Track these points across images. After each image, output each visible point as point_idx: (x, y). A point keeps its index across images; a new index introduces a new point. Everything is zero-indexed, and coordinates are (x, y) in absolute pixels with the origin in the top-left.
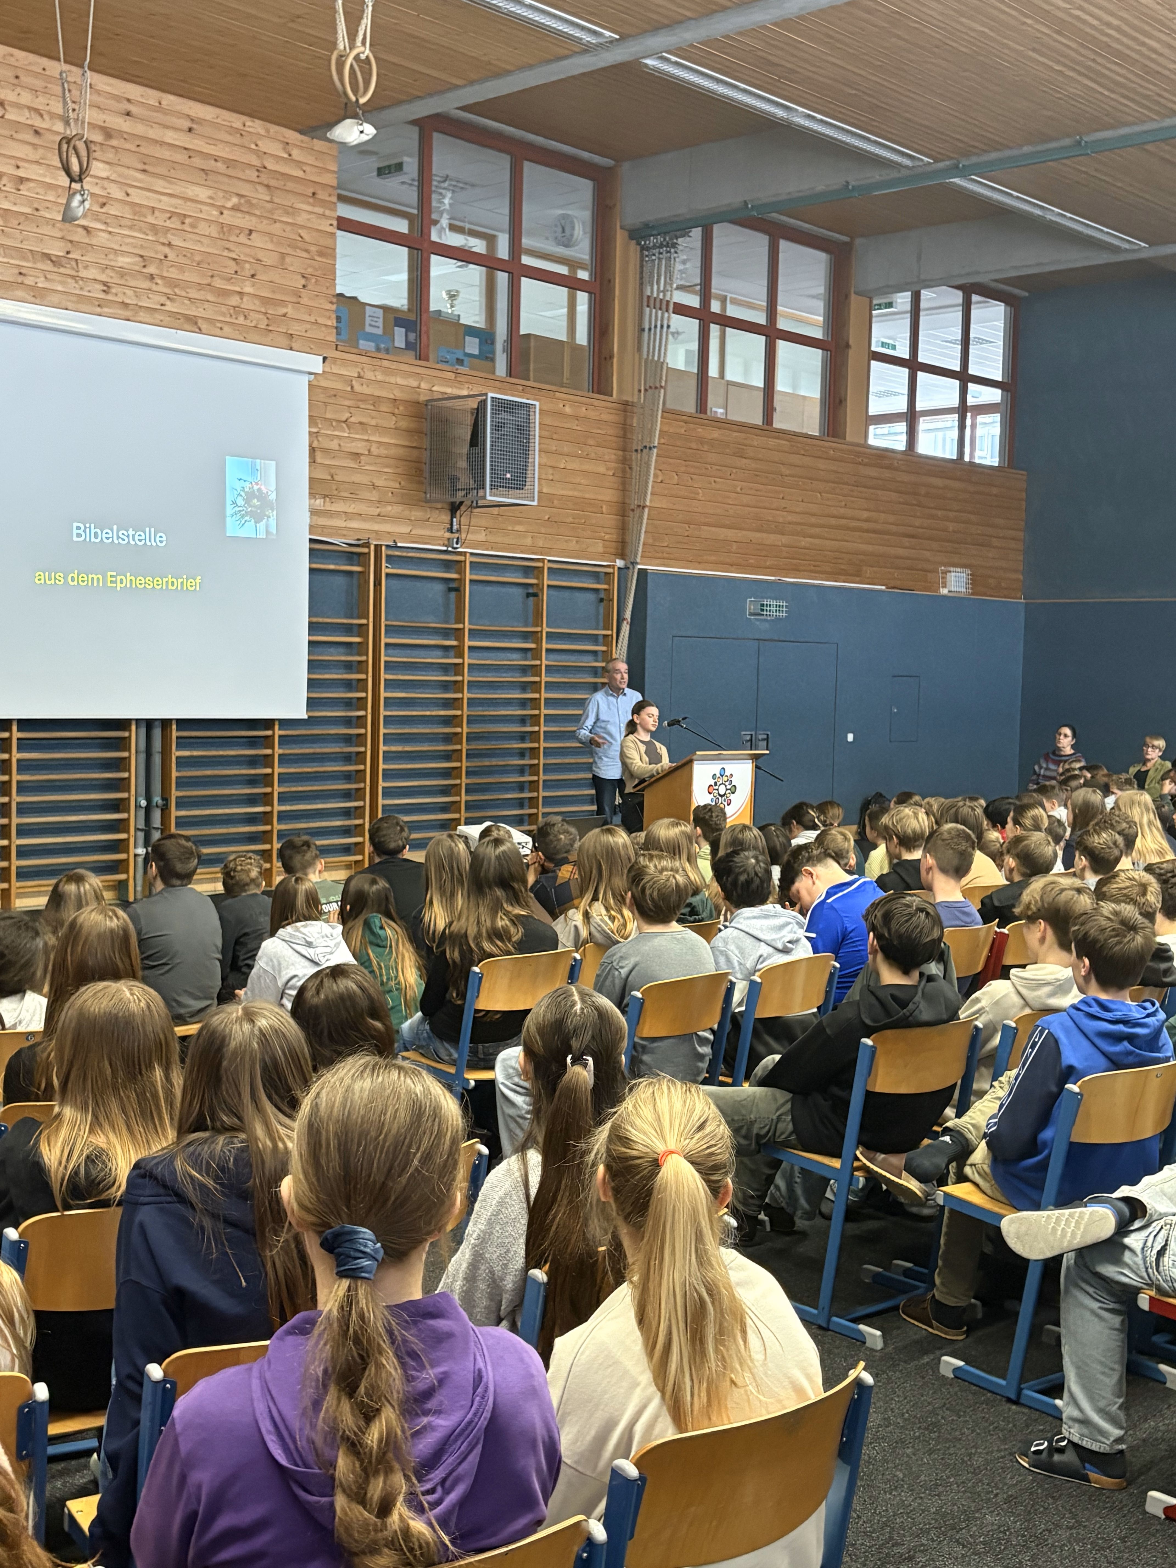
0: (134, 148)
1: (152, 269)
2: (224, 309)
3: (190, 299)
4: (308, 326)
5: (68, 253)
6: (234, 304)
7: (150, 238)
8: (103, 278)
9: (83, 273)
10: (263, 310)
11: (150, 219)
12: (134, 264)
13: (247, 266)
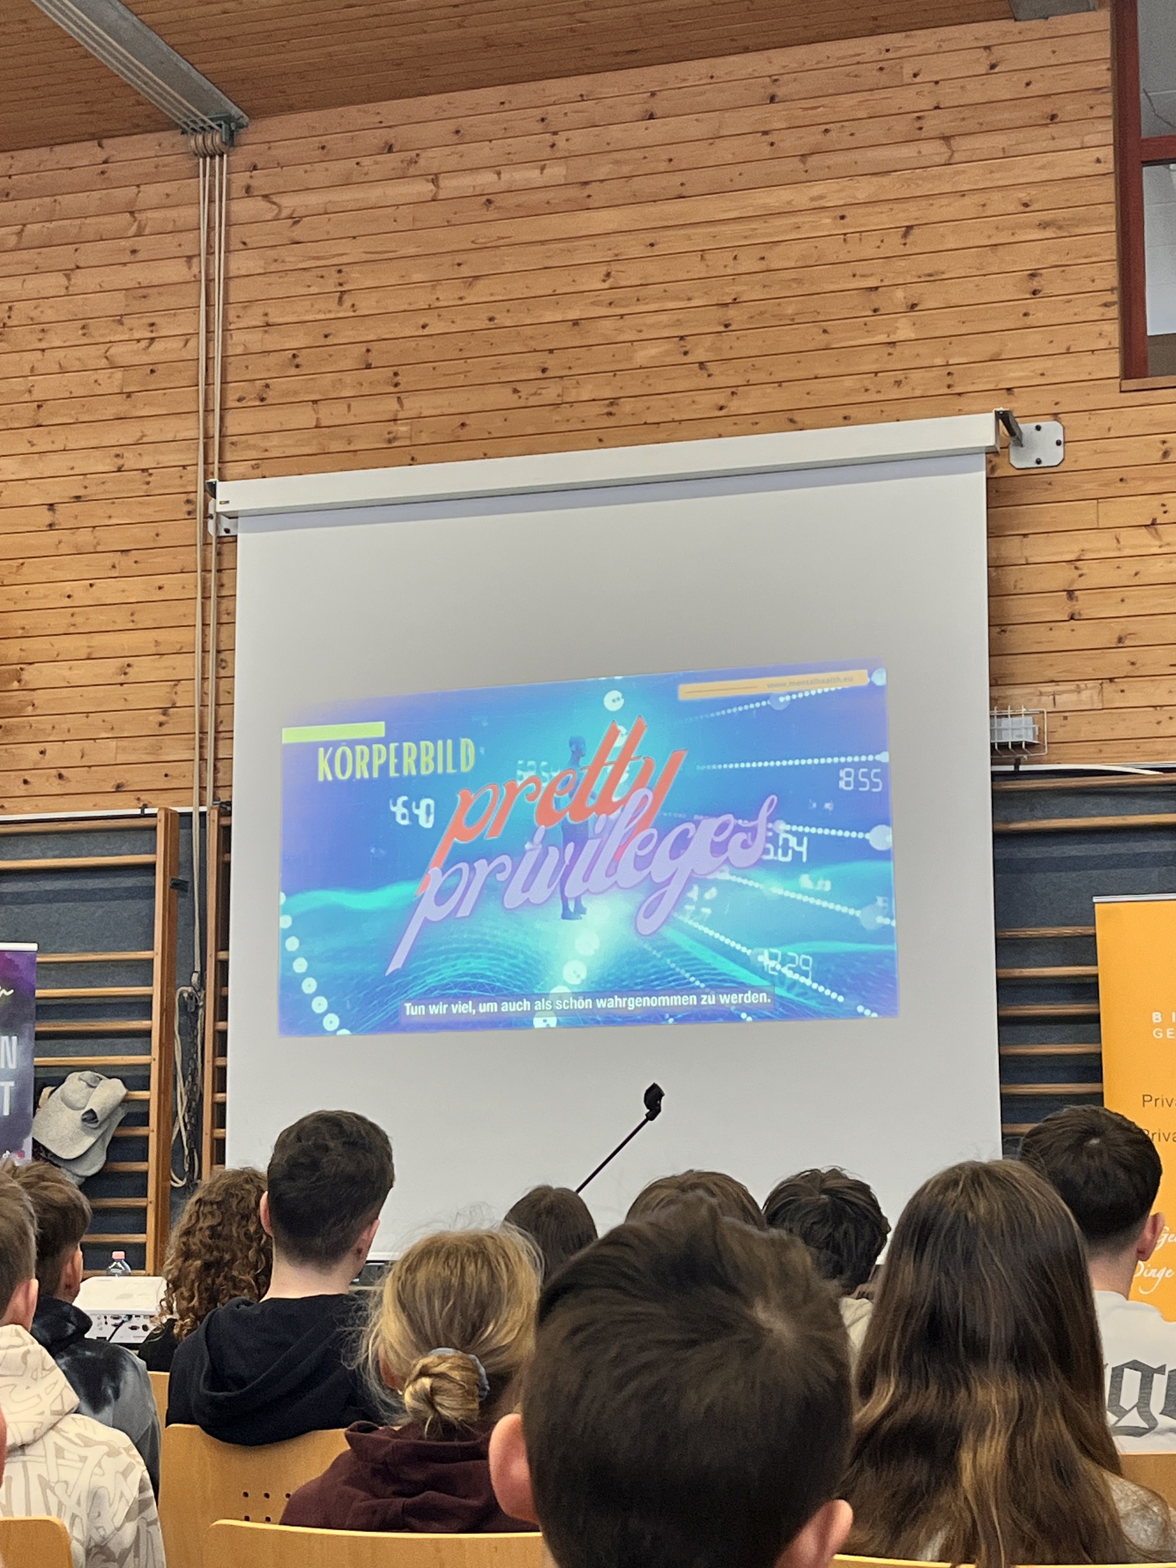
0: (664, 165)
1: (700, 354)
2: (848, 382)
3: (780, 383)
4: (1047, 363)
5: (544, 370)
6: (874, 367)
7: (693, 303)
8: (608, 393)
9: (571, 397)
10: (939, 361)
11: (699, 270)
12: (667, 353)
13: (900, 294)
